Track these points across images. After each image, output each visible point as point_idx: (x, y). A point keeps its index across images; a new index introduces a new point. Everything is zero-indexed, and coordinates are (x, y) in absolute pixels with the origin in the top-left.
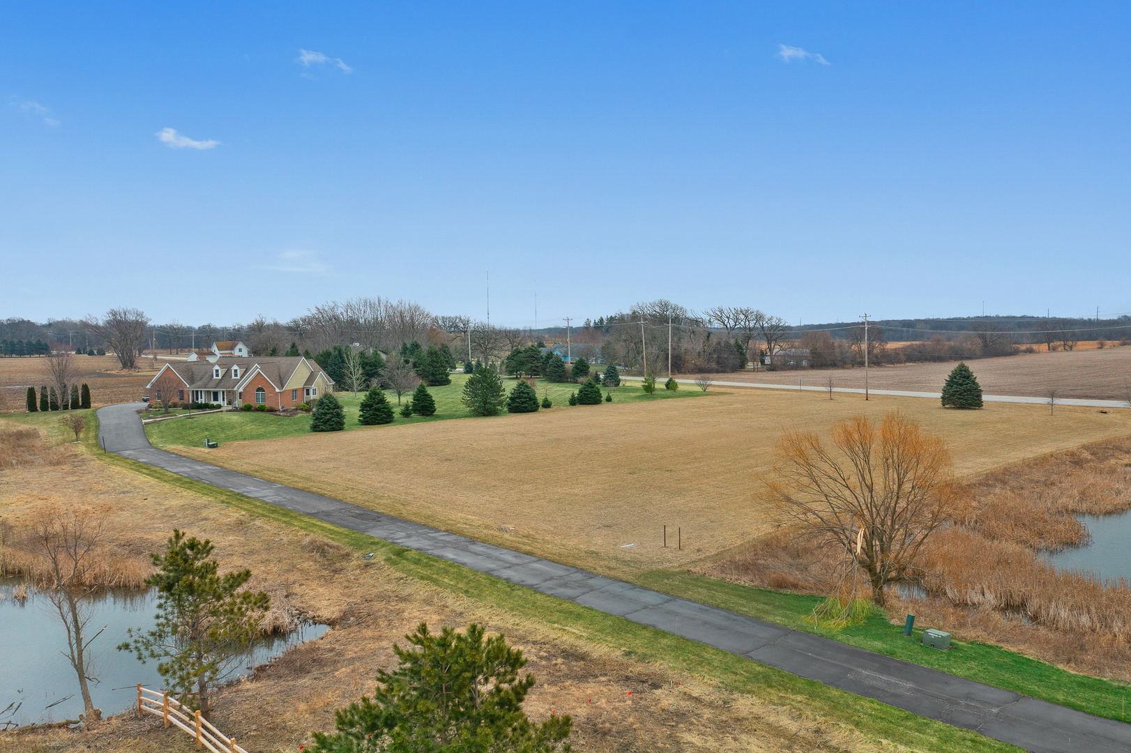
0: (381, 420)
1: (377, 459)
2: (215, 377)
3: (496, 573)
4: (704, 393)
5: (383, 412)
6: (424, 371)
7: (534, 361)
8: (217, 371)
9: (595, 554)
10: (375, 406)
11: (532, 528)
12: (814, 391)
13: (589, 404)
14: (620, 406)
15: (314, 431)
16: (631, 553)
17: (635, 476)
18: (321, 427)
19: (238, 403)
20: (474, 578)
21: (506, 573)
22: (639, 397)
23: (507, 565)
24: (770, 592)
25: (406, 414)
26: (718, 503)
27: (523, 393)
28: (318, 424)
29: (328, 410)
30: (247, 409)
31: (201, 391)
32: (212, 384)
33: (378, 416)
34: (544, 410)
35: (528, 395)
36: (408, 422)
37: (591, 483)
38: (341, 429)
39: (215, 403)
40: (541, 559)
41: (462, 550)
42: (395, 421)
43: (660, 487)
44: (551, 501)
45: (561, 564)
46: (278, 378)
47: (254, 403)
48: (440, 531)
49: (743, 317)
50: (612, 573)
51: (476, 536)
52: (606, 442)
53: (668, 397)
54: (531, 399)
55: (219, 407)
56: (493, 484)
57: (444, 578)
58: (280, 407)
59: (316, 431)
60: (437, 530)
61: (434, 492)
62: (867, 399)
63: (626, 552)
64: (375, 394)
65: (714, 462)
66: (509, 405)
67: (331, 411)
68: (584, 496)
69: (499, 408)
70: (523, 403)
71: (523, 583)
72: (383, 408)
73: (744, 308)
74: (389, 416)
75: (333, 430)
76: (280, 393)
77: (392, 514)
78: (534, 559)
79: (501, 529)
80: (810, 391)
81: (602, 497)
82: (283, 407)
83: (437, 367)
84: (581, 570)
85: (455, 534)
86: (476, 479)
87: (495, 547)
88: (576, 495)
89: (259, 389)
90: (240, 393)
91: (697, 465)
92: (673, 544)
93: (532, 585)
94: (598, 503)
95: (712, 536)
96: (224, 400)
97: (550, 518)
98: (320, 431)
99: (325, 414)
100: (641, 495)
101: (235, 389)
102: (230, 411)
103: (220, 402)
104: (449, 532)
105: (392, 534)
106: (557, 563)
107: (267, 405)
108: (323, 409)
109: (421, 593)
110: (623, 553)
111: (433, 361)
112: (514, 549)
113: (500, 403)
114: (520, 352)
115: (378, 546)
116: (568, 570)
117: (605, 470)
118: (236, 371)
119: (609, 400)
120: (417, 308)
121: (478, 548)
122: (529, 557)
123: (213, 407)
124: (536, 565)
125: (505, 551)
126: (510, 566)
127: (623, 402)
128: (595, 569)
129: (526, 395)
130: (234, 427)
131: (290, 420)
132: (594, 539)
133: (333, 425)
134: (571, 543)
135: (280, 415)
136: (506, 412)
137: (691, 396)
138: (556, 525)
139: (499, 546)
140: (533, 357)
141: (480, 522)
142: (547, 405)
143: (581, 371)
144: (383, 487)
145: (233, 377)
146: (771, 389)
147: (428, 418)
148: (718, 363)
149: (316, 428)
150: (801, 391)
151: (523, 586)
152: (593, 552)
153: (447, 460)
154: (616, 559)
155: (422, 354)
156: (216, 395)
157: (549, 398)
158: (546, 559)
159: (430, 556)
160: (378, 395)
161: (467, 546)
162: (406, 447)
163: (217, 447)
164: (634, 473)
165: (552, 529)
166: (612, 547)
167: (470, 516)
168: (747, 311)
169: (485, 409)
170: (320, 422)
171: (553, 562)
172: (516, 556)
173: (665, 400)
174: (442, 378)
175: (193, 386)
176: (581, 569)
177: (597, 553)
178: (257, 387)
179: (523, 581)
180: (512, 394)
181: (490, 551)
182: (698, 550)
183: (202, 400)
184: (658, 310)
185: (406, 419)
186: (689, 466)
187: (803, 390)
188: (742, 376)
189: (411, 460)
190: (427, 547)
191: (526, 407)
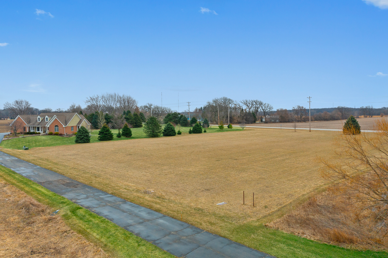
0: (107, 139)
1: (97, 154)
2: (38, 121)
3: (131, 228)
4: (243, 129)
5: (108, 135)
6: (132, 121)
7: (176, 118)
8: (39, 118)
9: (200, 211)
10: (105, 133)
11: (164, 191)
12: (287, 129)
13: (197, 133)
14: (210, 134)
15: (76, 143)
16: (223, 209)
17: (220, 162)
18: (79, 141)
19: (48, 132)
20: (114, 233)
21: (139, 228)
22: (217, 131)
23: (141, 221)
24: (334, 247)
25: (119, 136)
26: (266, 176)
27: (169, 128)
28: (78, 140)
29: (82, 134)
30: (51, 134)
31: (32, 127)
32: (37, 124)
33: (106, 137)
34: (178, 135)
35: (171, 129)
36: (119, 140)
37: (198, 165)
38: (88, 142)
39: (38, 132)
40: (165, 216)
41: (115, 208)
42: (114, 139)
43: (233, 168)
44: (177, 175)
45: (178, 220)
46: (64, 121)
47: (54, 132)
48: (108, 194)
49: (254, 103)
50: (213, 228)
51: (128, 197)
52: (205, 147)
53: (229, 131)
54: (172, 131)
55: (39, 133)
56: (149, 166)
57: (94, 232)
58: (65, 134)
59: (77, 143)
60: (106, 193)
61: (117, 170)
62: (310, 131)
63: (220, 208)
64: (105, 127)
65: (256, 155)
66: (163, 133)
67: (84, 134)
68: (194, 172)
69: (159, 134)
70: (169, 132)
71: (149, 238)
72: (108, 134)
73: (255, 100)
74: (111, 137)
75: (85, 142)
76: (65, 127)
77: (86, 183)
78: (160, 215)
79: (146, 192)
80: (285, 129)
81: (203, 172)
82: (66, 134)
83: (137, 120)
84: (191, 226)
85: (116, 196)
86: (141, 164)
87: (137, 206)
88: (190, 172)
89: (56, 126)
90: (48, 128)
91: (248, 157)
92: (249, 202)
93: (155, 241)
94: (202, 176)
95: (270, 197)
96: (41, 131)
97: (175, 185)
98: (78, 143)
99: (81, 135)
100: (224, 171)
101: (46, 126)
102: (43, 135)
103: (40, 131)
104: (113, 194)
105: (78, 196)
106: (175, 218)
107: (60, 132)
108: (80, 133)
109: (73, 246)
110: (219, 209)
111: (135, 118)
112: (149, 207)
113: (160, 132)
114: (170, 115)
115: (65, 205)
116: (182, 225)
117: (205, 159)
118: (47, 118)
119: (205, 132)
120: (130, 98)
121: (126, 207)
122: (157, 213)
123: (37, 134)
124: (161, 221)
125: (143, 208)
126: (143, 221)
127: (211, 133)
128: (201, 224)
129: (170, 129)
130: (41, 141)
131: (68, 139)
132: (200, 198)
133: (84, 140)
134: (186, 202)
135: (64, 137)
136: (162, 136)
137: (238, 130)
138: (178, 189)
139: (141, 205)
140: (175, 117)
141: (134, 188)
142: (179, 133)
143: (194, 122)
144: (92, 168)
145: (46, 121)
146: (269, 128)
147: (129, 138)
148: (246, 120)
149: (77, 142)
150: (281, 129)
151: (148, 241)
152: (199, 209)
153: (130, 154)
154: (214, 214)
155: (131, 115)
156: (38, 128)
157: (181, 131)
158: (168, 215)
159: (93, 213)
160: (106, 128)
161: (120, 205)
162: (113, 149)
163: (28, 149)
164: (219, 161)
165: (175, 191)
166: (211, 205)
167: (130, 184)
168: (256, 101)
169: (153, 135)
170: (79, 139)
171: (173, 218)
172: (149, 213)
173: (228, 132)
174: (139, 124)
175: (29, 125)
176: (192, 224)
177: (202, 210)
178: (55, 125)
179: (148, 236)
180: (165, 128)
181: (133, 209)
182: (266, 207)
183: (32, 131)
184: (223, 100)
185: (119, 138)
186: (245, 157)
187: (282, 129)
188: (255, 125)
189: (112, 155)
190: (94, 206)
191: (170, 134)
